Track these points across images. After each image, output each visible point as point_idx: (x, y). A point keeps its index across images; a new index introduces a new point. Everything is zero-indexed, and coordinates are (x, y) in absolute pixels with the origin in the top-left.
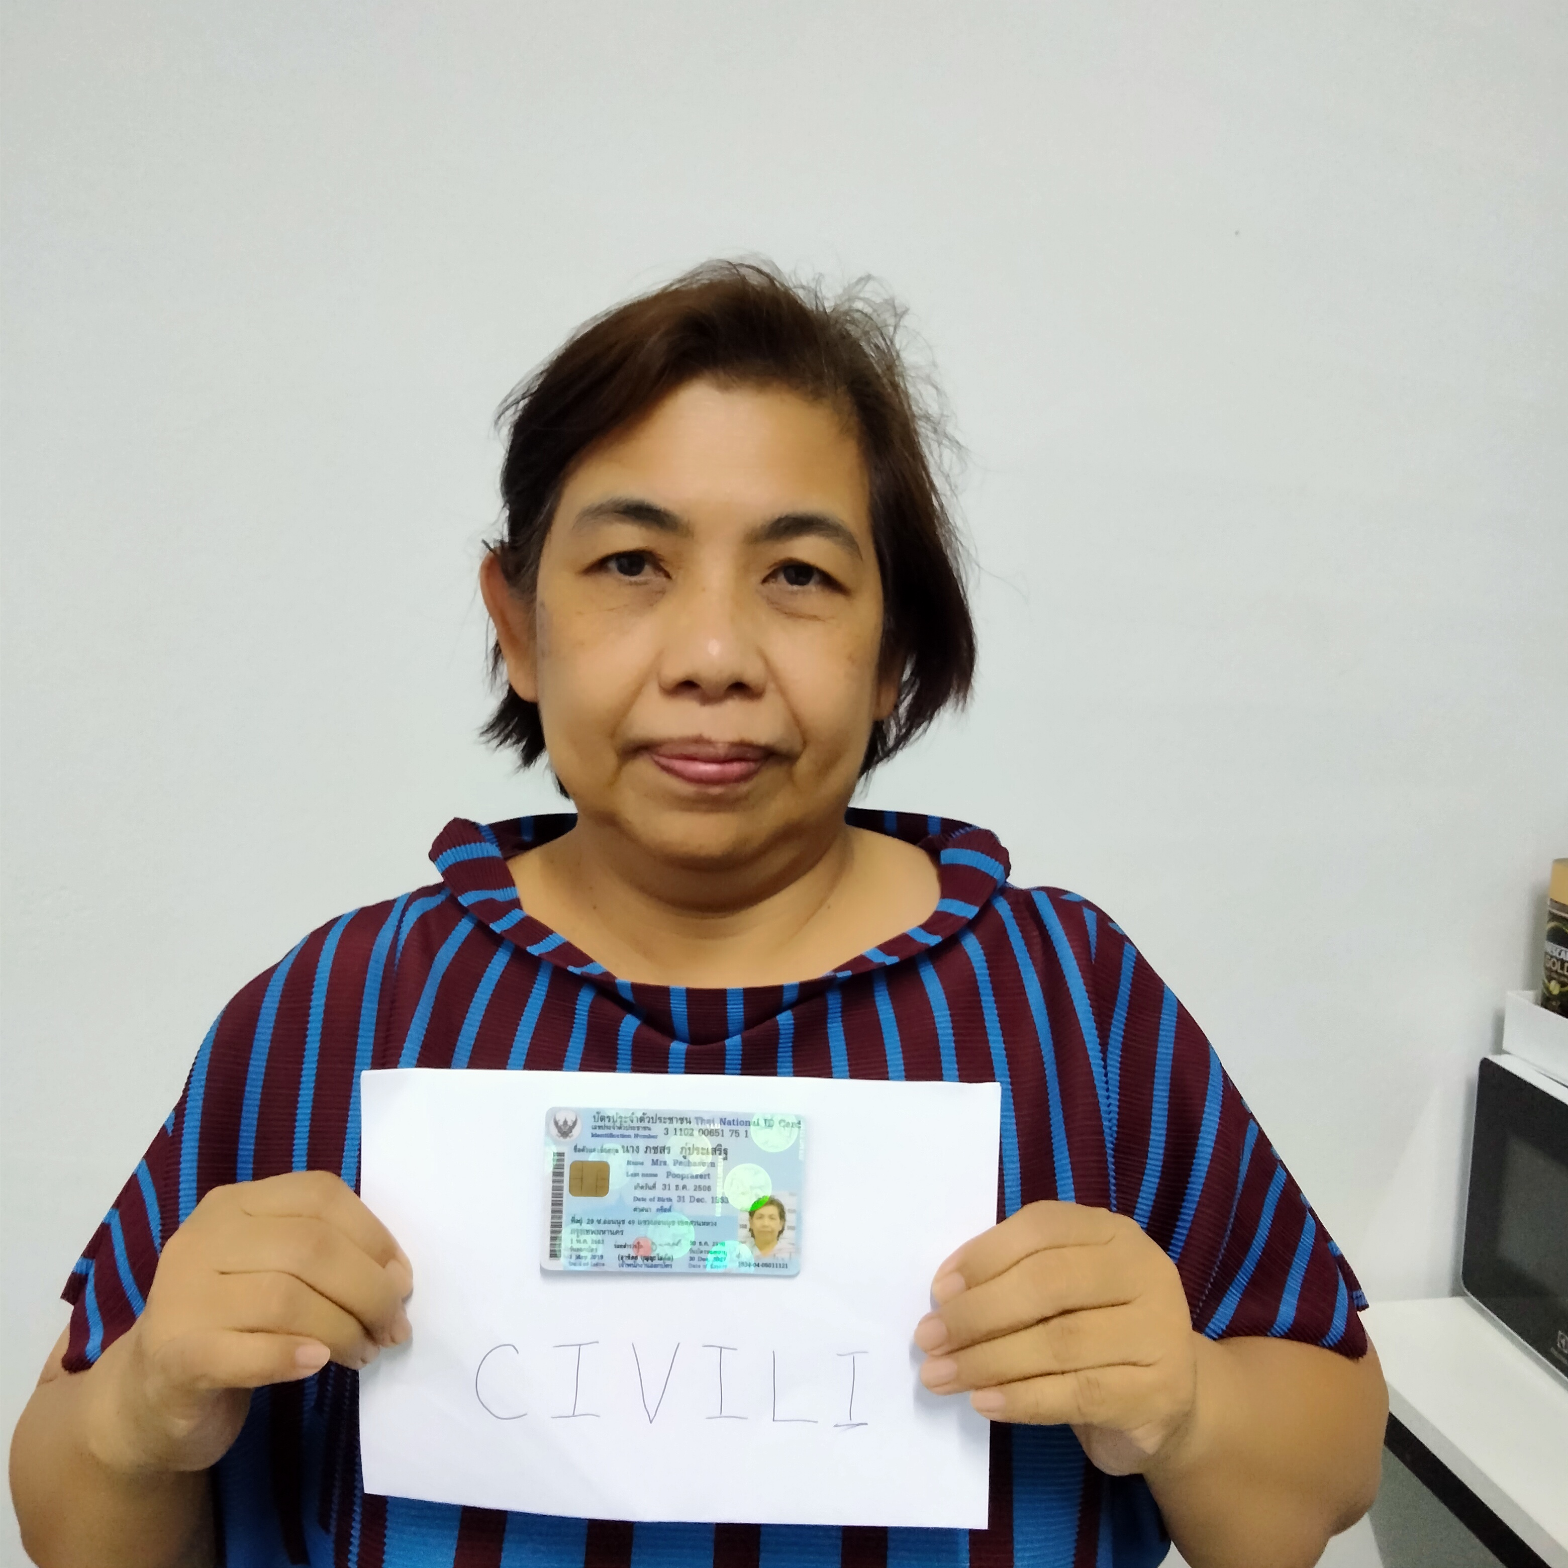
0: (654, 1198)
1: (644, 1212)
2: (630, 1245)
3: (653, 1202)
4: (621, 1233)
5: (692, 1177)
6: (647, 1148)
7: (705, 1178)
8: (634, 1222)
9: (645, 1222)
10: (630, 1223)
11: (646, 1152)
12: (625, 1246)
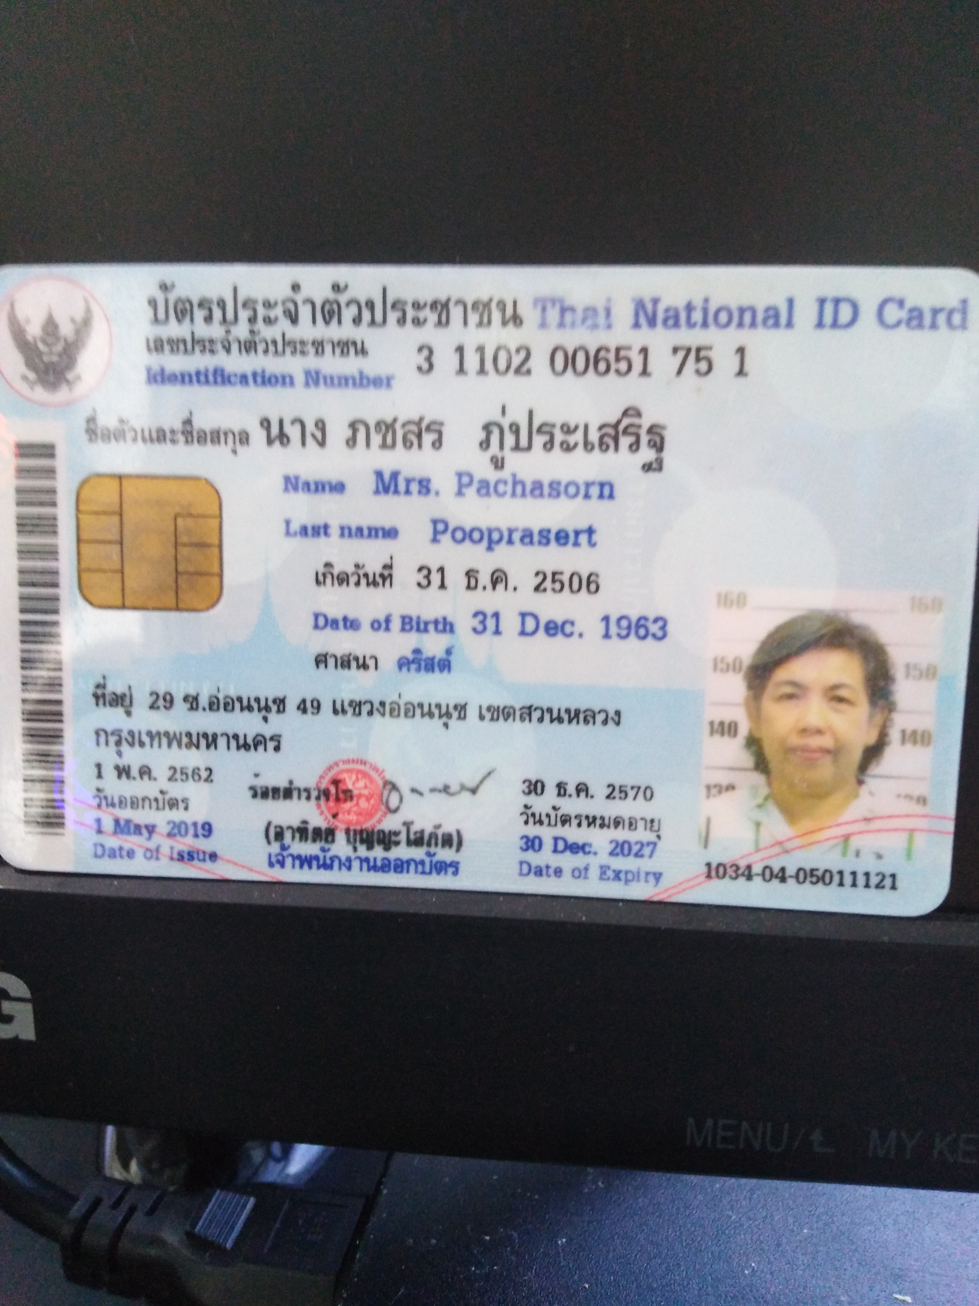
0: (388, 620)
1: (353, 672)
2: (307, 790)
3: (381, 634)
4: (271, 745)
5: (527, 537)
6: (353, 426)
7: (576, 544)
8: (317, 707)
9: (357, 706)
10: (302, 707)
11: (351, 442)
12: (288, 793)
